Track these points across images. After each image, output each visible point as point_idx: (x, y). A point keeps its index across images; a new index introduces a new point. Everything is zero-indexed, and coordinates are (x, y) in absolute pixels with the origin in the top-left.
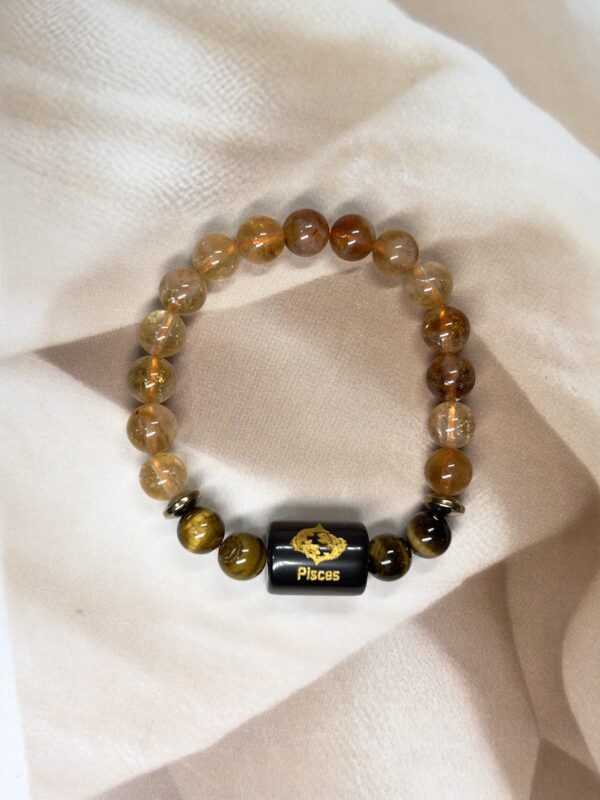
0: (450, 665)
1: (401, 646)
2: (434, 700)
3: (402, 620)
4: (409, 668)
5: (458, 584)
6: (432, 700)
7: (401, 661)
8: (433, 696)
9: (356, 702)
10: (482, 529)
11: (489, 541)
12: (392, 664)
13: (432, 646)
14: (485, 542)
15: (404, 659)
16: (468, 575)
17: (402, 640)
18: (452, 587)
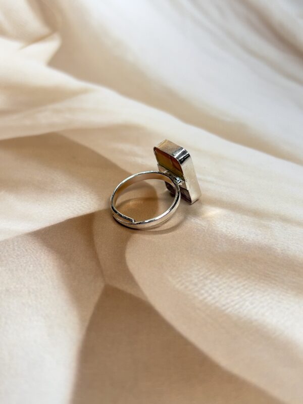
0: (46, 251)
1: (16, 244)
2: (31, 266)
3: (20, 234)
4: (19, 253)
5: (63, 221)
6: (30, 266)
7: (14, 250)
8: (31, 264)
10: (82, 202)
11: (86, 207)
12: (7, 251)
13: (37, 244)
14: (83, 207)
15: (16, 249)
16: (69, 218)
17: (18, 242)
18: (58, 222)
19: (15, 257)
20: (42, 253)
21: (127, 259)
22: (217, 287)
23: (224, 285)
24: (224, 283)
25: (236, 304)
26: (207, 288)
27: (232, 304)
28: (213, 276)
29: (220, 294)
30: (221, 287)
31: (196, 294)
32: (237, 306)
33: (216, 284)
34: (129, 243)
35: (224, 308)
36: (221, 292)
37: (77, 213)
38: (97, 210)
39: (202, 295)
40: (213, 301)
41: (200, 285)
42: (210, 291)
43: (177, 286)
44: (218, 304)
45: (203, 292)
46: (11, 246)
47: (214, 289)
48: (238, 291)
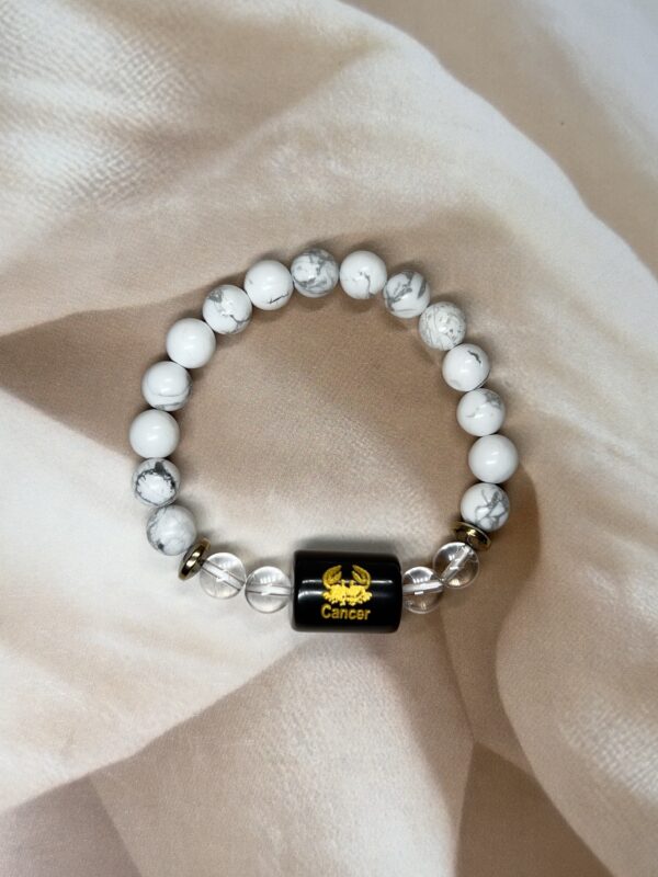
2: (365, 703)
4: (338, 671)
7: (330, 665)
8: (364, 699)
15: (333, 661)
19: (335, 682)
20: (374, 672)
22: (623, 743)
23: (633, 739)
24: (634, 734)
25: (644, 776)
26: (610, 747)
27: (640, 776)
28: (620, 721)
29: (626, 757)
30: (629, 744)
31: (595, 758)
32: (646, 780)
33: (622, 737)
35: (629, 784)
36: (627, 753)
39: (603, 759)
40: (617, 772)
41: (602, 740)
42: (614, 752)
43: (571, 743)
44: (622, 777)
45: (604, 753)
47: (620, 746)
48: (650, 750)
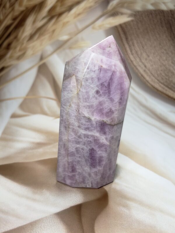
0: (62, 224)
1: (50, 219)
3: (52, 214)
5: (68, 207)
7: (49, 222)
9: (34, 230)
10: (77, 197)
11: (78, 200)
13: (58, 219)
15: (50, 222)
16: (72, 206)
17: (51, 218)
18: (67, 208)
19: (50, 226)
21: (95, 230)
34: (96, 221)
37: (74, 204)
38: (83, 202)
46: (48, 220)
